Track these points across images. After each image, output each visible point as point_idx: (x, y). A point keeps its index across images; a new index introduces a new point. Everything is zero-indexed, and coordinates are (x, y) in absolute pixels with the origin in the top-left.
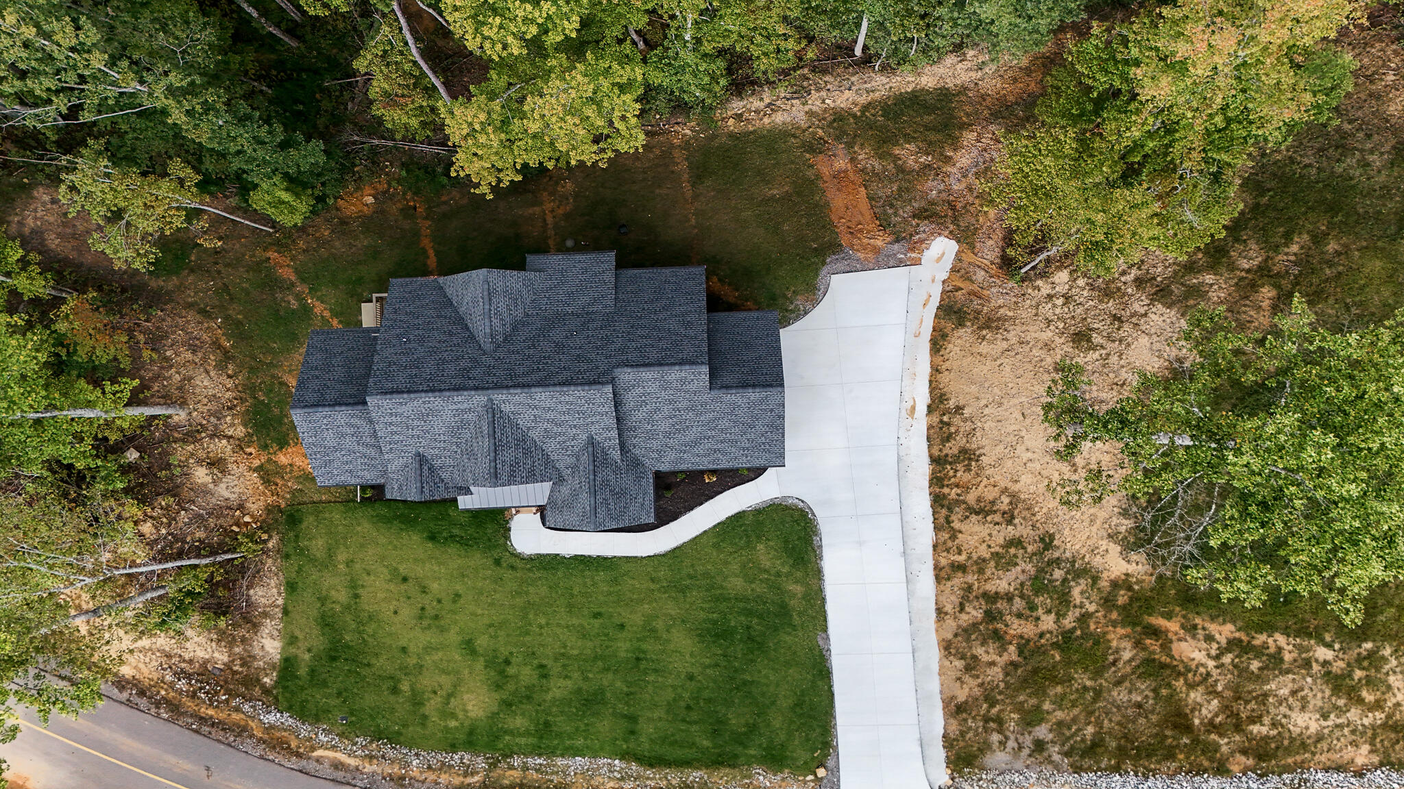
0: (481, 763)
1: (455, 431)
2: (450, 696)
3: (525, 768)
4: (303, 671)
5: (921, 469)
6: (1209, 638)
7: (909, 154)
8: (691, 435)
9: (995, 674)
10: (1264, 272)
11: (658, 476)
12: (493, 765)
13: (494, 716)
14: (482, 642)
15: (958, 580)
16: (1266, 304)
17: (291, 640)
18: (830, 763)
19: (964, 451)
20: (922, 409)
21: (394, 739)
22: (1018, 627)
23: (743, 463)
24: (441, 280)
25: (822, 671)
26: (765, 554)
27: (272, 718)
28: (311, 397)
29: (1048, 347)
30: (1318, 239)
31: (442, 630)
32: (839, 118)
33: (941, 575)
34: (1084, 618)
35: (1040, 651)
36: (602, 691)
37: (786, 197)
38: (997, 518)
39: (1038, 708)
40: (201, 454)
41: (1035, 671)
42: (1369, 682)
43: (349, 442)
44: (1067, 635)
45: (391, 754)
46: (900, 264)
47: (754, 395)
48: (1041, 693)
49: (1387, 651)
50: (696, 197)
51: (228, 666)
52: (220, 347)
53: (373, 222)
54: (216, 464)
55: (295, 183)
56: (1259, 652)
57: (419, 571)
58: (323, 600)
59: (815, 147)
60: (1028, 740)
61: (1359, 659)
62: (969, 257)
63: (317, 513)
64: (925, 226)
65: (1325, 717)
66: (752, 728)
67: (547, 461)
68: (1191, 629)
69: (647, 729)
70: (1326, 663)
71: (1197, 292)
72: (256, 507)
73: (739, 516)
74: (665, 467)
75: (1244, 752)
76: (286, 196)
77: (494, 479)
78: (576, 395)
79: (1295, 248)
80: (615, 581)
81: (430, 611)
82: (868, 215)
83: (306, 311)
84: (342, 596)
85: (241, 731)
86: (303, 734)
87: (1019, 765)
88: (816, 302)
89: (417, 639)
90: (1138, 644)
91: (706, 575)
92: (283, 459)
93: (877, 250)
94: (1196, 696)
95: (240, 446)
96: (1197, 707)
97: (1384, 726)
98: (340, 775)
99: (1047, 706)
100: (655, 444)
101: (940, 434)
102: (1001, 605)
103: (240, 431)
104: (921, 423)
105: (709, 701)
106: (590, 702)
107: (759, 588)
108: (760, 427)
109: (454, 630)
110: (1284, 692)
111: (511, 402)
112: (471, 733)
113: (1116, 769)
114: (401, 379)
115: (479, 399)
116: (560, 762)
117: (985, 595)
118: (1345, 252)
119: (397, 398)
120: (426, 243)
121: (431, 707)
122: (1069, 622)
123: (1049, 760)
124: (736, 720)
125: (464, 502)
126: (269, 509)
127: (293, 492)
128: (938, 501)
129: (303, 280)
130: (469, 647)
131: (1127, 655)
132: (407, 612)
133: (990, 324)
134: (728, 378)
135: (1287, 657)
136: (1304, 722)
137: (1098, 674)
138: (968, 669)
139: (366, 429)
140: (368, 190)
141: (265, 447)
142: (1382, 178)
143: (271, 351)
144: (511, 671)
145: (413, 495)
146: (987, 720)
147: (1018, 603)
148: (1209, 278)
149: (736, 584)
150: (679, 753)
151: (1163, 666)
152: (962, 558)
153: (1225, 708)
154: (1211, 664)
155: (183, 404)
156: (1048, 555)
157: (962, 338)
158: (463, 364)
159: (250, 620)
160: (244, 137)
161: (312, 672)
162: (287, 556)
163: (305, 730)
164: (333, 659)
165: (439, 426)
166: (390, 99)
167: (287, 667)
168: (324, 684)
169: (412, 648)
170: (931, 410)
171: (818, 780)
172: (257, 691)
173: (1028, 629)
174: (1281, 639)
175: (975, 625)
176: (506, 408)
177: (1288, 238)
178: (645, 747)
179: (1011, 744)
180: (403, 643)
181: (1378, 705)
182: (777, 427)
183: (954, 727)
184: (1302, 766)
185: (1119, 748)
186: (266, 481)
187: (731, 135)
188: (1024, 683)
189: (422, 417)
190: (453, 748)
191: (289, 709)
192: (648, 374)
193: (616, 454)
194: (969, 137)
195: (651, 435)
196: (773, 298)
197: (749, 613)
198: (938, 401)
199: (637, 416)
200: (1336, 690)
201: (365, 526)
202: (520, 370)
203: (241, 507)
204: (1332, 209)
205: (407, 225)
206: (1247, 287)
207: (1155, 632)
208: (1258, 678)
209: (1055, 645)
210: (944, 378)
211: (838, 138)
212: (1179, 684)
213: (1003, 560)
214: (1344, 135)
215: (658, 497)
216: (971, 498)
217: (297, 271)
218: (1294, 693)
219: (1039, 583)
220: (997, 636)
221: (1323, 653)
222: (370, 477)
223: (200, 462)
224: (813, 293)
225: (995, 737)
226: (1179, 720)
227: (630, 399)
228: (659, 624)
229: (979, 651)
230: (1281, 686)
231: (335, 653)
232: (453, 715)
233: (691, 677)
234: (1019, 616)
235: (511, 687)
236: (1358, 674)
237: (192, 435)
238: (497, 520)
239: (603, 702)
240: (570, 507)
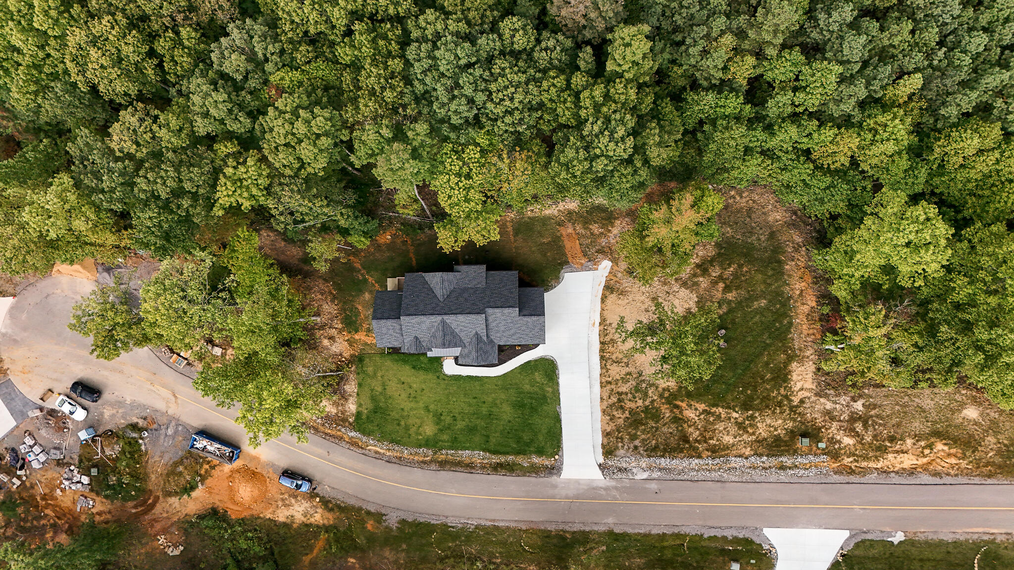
0: (430, 452)
1: (429, 329)
2: (420, 427)
3: (447, 454)
4: (364, 417)
5: (597, 346)
6: (696, 409)
7: (595, 228)
8: (512, 332)
9: (621, 421)
10: (721, 278)
11: (499, 346)
12: (435, 453)
13: (435, 435)
14: (432, 407)
15: (609, 387)
16: (720, 289)
17: (360, 405)
18: (560, 454)
19: (612, 340)
20: (597, 324)
21: (398, 443)
22: (629, 405)
23: (530, 342)
24: (423, 274)
25: (558, 420)
26: (538, 377)
27: (353, 434)
28: (379, 316)
29: (643, 302)
30: (740, 266)
31: (417, 402)
32: (570, 212)
33: (602, 386)
34: (653, 401)
35: (637, 413)
36: (476, 426)
37: (549, 243)
38: (623, 364)
39: (635, 434)
40: (326, 334)
41: (635, 420)
42: (751, 425)
43: (391, 332)
44: (647, 407)
45: (397, 448)
46: (590, 270)
47: (534, 318)
48: (636, 428)
49: (757, 415)
50: (515, 241)
51: (336, 414)
52: (332, 293)
53: (390, 246)
54: (331, 338)
55: (365, 234)
56: (713, 414)
57: (409, 381)
58: (372, 390)
59: (560, 224)
60: (632, 446)
61: (748, 417)
62: (615, 268)
63: (370, 358)
64: (600, 256)
65: (735, 438)
66: (532, 441)
67: (461, 340)
68: (690, 406)
69: (493, 440)
70: (736, 418)
71: (696, 284)
72: (346, 355)
73: (529, 362)
74: (502, 344)
75: (707, 450)
76: (363, 239)
77: (444, 346)
78: (473, 317)
79: (732, 269)
80: (482, 385)
81: (413, 395)
82: (579, 251)
83: (366, 280)
84: (380, 389)
85: (341, 438)
86: (364, 440)
87: (628, 455)
88: (559, 283)
89: (408, 405)
90: (671, 411)
91: (516, 384)
92: (357, 337)
93: (582, 264)
94: (691, 430)
95: (340, 331)
96: (691, 434)
97: (755, 441)
98: (377, 456)
99: (639, 433)
100: (498, 335)
101: (603, 333)
102: (623, 396)
103: (340, 326)
104: (597, 329)
105: (516, 430)
106: (471, 430)
107: (536, 389)
108: (536, 330)
109: (421, 402)
110: (721, 428)
111: (449, 319)
112: (427, 441)
113: (663, 456)
114: (412, 310)
115: (439, 318)
116: (460, 452)
117: (618, 393)
118: (749, 271)
119: (411, 317)
120: (411, 255)
121: (412, 431)
122: (647, 403)
123: (639, 453)
124: (526, 437)
125: (430, 354)
126: (351, 356)
127: (361, 350)
128: (602, 358)
129: (364, 268)
130: (427, 409)
131: (667, 415)
132: (404, 395)
133: (622, 293)
134: (525, 312)
135: (723, 416)
136: (728, 439)
137: (657, 422)
138: (611, 419)
139: (398, 327)
140: (388, 233)
141: (350, 332)
142: (764, 245)
143: (352, 296)
144: (442, 418)
145: (413, 351)
146: (617, 438)
147: (630, 396)
148: (701, 279)
149: (527, 387)
150: (504, 449)
151: (680, 419)
152: (610, 379)
153: (701, 434)
154: (697, 418)
155: (319, 315)
156: (641, 378)
157: (612, 298)
158: (433, 305)
159: (344, 397)
160: (356, 224)
161: (368, 417)
162: (358, 374)
163: (364, 439)
164: (376, 412)
165: (424, 327)
166: (404, 207)
167: (358, 415)
168: (372, 422)
169: (406, 409)
170: (600, 324)
171: (555, 460)
172: (347, 424)
173: (633, 405)
174: (721, 410)
175: (614, 404)
176: (448, 321)
177: (730, 266)
178: (492, 448)
179: (626, 447)
180: (402, 407)
181: (753, 434)
182: (542, 329)
183: (606, 441)
184: (728, 455)
185: (664, 449)
186: (351, 345)
187: (529, 218)
188: (631, 425)
189: (419, 324)
190: (420, 446)
191: (359, 431)
192: (497, 310)
193: (485, 338)
194: (618, 222)
195: (498, 332)
196: (543, 281)
197: (532, 398)
198: (603, 321)
199: (492, 325)
200: (739, 428)
201: (388, 363)
202: (453, 308)
203: (341, 355)
204: (745, 255)
205: (404, 248)
206: (714, 283)
207: (677, 407)
208: (713, 424)
209: (642, 411)
210: (605, 313)
211: (569, 221)
212: (685, 426)
213: (624, 380)
214: (753, 228)
215: (499, 354)
216: (614, 357)
217: (361, 265)
218: (725, 429)
219: (637, 389)
220: (622, 408)
221: (735, 415)
222: (396, 344)
223: (325, 337)
224: (558, 279)
225: (620, 444)
226: (685, 439)
227: (490, 319)
228: (498, 402)
229: (615, 413)
230: (720, 426)
231: (375, 411)
232: (421, 434)
233: (509, 422)
234: (630, 400)
235: (443, 424)
236: (747, 422)
237: (322, 327)
238: (438, 361)
239: (477, 430)
240: (468, 357)
